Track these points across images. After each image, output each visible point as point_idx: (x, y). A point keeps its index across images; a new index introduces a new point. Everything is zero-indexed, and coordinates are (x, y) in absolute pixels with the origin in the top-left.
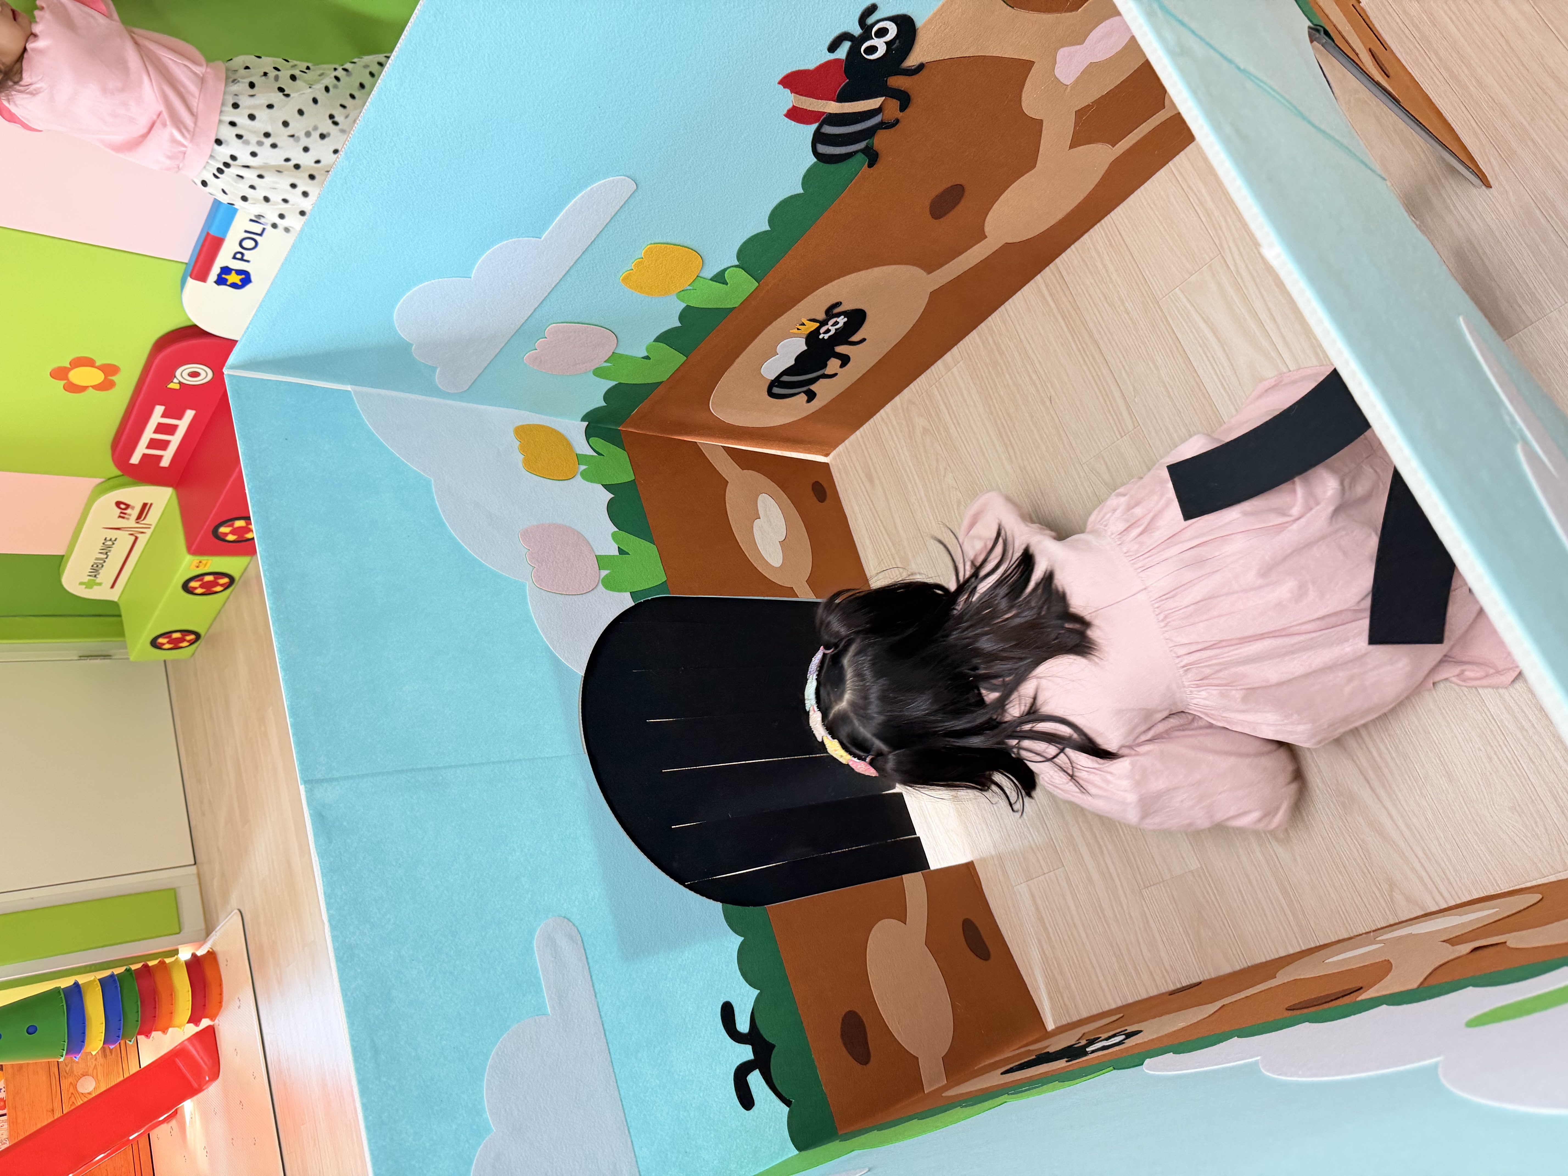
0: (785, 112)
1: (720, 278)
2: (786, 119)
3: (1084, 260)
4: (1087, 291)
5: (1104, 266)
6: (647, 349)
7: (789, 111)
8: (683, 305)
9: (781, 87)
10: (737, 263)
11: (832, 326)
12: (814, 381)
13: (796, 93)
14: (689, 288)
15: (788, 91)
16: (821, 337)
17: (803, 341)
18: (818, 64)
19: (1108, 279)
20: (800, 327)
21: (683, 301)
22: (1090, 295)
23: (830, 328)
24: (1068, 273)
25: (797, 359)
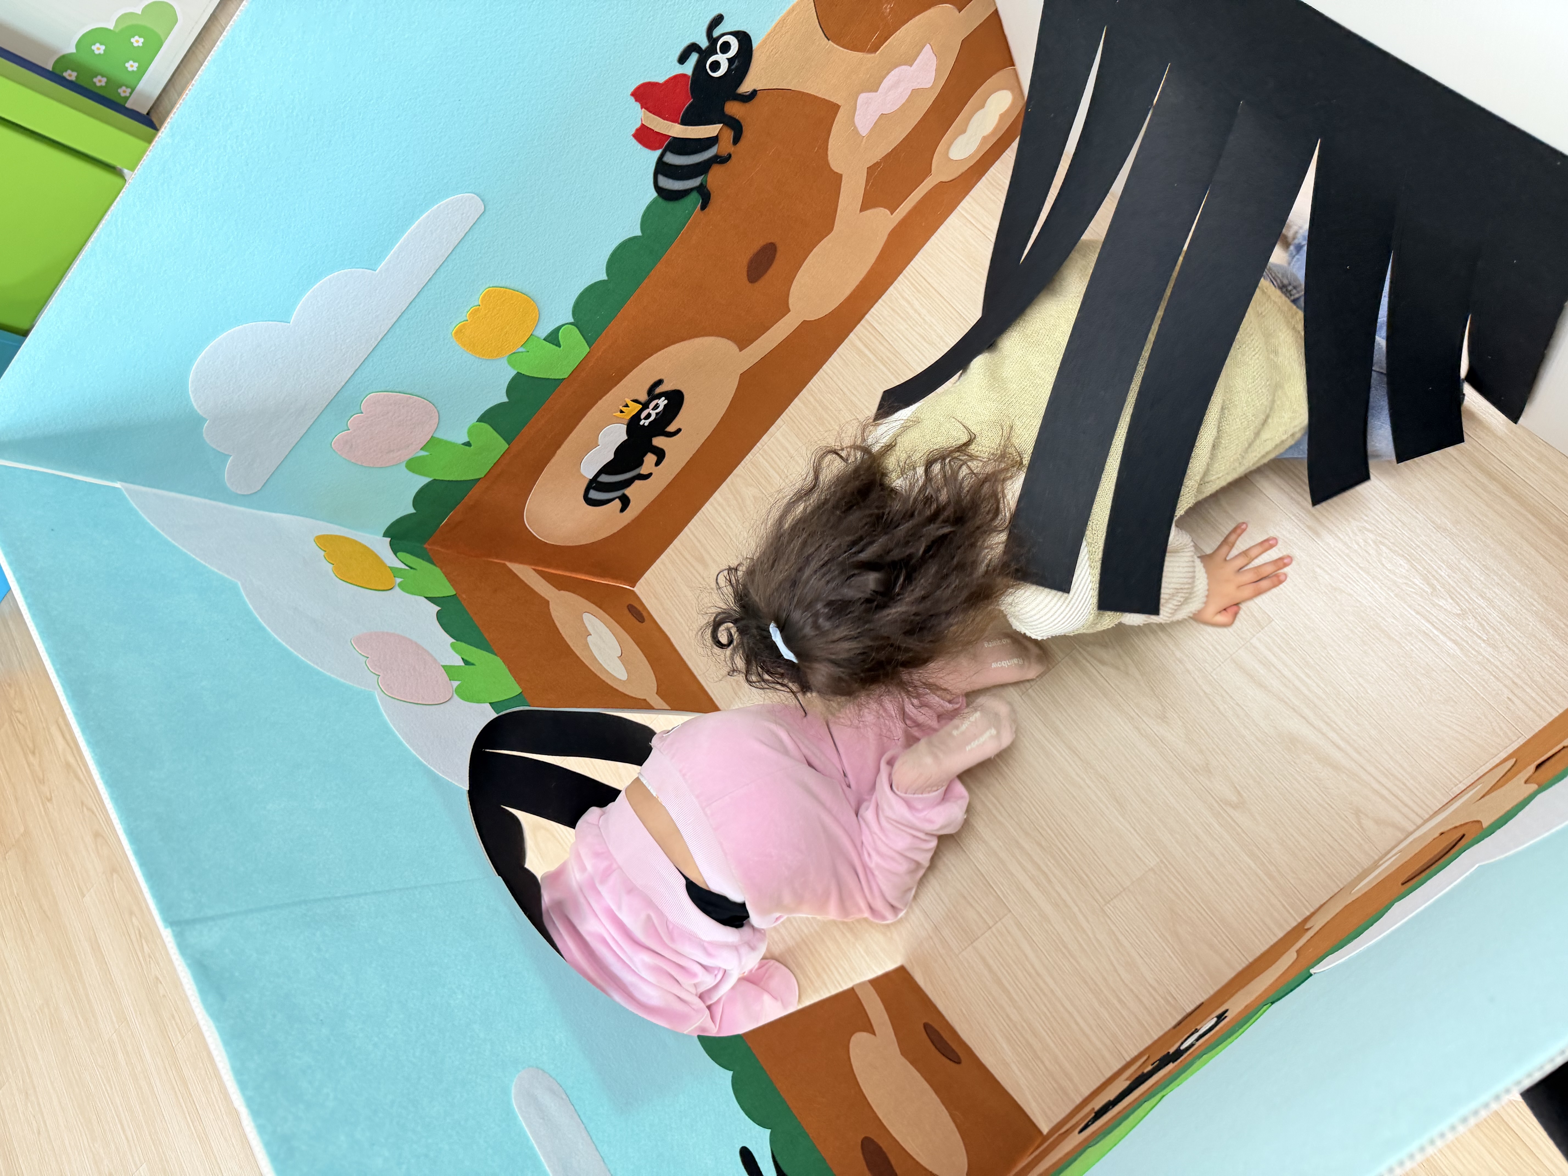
0: (633, 131)
1: (553, 338)
2: (634, 141)
3: (893, 310)
4: (903, 336)
5: (916, 311)
6: (470, 433)
7: (637, 130)
8: (513, 373)
9: (633, 99)
10: (572, 321)
11: (653, 409)
12: (628, 483)
13: (645, 109)
14: (520, 350)
15: (638, 105)
16: (641, 423)
17: (624, 428)
18: (667, 78)
19: (922, 321)
20: (624, 409)
21: (513, 367)
22: (907, 339)
23: (651, 412)
24: (879, 323)
25: (618, 451)
